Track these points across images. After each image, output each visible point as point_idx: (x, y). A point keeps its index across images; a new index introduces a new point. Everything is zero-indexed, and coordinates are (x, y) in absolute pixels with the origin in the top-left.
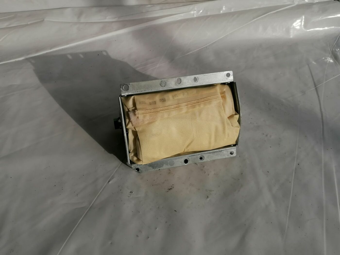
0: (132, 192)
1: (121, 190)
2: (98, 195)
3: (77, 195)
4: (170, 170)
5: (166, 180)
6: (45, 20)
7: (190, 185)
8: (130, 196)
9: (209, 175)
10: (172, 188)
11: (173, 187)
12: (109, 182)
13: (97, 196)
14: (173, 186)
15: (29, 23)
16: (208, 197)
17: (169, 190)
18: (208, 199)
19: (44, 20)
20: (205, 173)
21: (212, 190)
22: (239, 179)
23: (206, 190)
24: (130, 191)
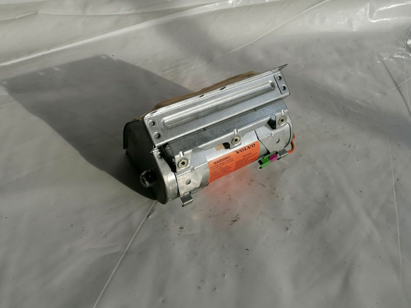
0: (183, 228)
1: (166, 226)
2: (135, 234)
3: (106, 236)
4: (230, 196)
5: (226, 209)
6: (39, 12)
7: (260, 214)
8: (180, 233)
9: (283, 199)
10: (237, 219)
11: (239, 218)
12: (148, 216)
13: (134, 237)
14: (238, 216)
15: (17, 17)
16: (287, 229)
17: (234, 221)
18: (289, 231)
19: (37, 13)
20: (278, 197)
21: (292, 220)
22: (325, 203)
23: (283, 220)
24: (179, 227)
